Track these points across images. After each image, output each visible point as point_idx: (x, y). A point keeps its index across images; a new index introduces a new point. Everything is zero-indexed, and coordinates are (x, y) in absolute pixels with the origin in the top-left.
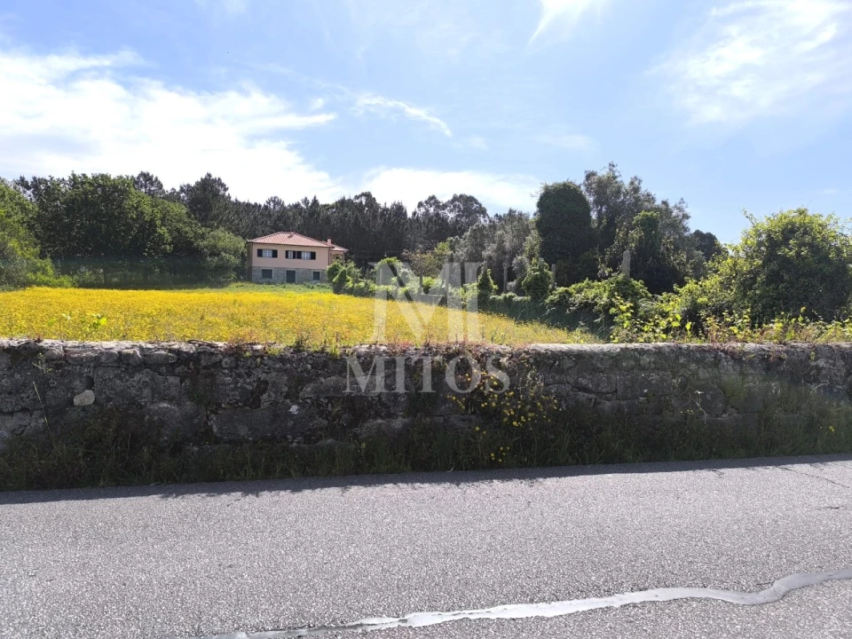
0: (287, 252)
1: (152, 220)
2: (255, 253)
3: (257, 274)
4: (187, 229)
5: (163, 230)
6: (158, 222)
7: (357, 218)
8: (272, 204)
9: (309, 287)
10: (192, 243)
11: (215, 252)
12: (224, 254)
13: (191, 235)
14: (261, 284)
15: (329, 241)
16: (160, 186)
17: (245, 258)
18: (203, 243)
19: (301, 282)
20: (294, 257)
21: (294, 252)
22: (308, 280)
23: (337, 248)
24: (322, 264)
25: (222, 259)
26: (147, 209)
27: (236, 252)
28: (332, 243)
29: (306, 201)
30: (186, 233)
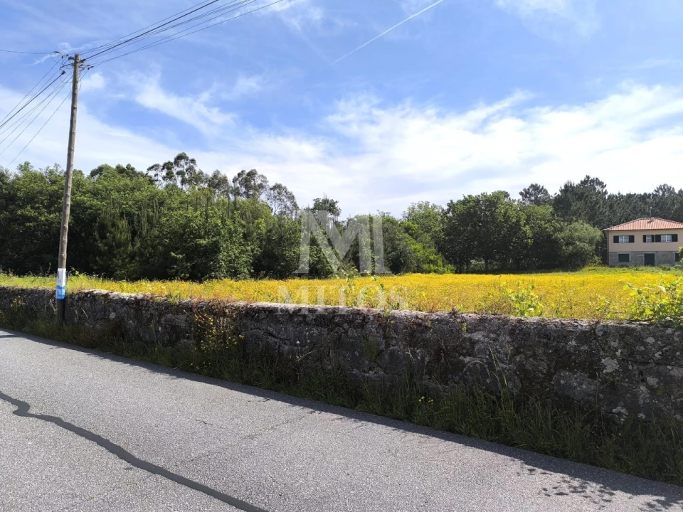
0: (645, 237)
2: (612, 240)
3: (614, 258)
9: (664, 269)
10: (551, 236)
17: (604, 242)
20: (653, 241)
21: (653, 236)
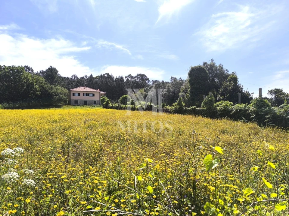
0: (84, 94)
1: (32, 83)
2: (72, 94)
3: (73, 102)
4: (46, 86)
5: (37, 86)
6: (35, 83)
7: (107, 82)
8: (74, 77)
9: (93, 106)
10: (48, 91)
11: (57, 94)
12: (60, 95)
13: (47, 88)
14: (75, 106)
15: (99, 89)
16: (33, 71)
17: (69, 96)
18: (52, 91)
19: (89, 105)
20: (87, 96)
21: (86, 94)
22: (92, 104)
23: (102, 92)
24: (97, 98)
25: (60, 97)
26: (30, 78)
27: (65, 94)
28: (100, 90)
29: (86, 76)
30: (45, 87)
